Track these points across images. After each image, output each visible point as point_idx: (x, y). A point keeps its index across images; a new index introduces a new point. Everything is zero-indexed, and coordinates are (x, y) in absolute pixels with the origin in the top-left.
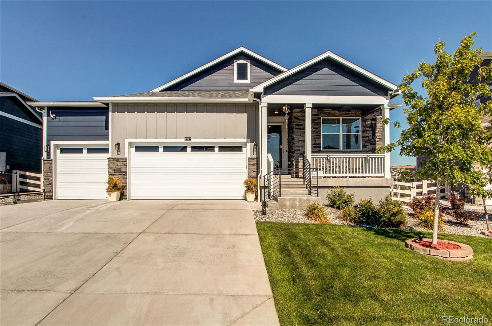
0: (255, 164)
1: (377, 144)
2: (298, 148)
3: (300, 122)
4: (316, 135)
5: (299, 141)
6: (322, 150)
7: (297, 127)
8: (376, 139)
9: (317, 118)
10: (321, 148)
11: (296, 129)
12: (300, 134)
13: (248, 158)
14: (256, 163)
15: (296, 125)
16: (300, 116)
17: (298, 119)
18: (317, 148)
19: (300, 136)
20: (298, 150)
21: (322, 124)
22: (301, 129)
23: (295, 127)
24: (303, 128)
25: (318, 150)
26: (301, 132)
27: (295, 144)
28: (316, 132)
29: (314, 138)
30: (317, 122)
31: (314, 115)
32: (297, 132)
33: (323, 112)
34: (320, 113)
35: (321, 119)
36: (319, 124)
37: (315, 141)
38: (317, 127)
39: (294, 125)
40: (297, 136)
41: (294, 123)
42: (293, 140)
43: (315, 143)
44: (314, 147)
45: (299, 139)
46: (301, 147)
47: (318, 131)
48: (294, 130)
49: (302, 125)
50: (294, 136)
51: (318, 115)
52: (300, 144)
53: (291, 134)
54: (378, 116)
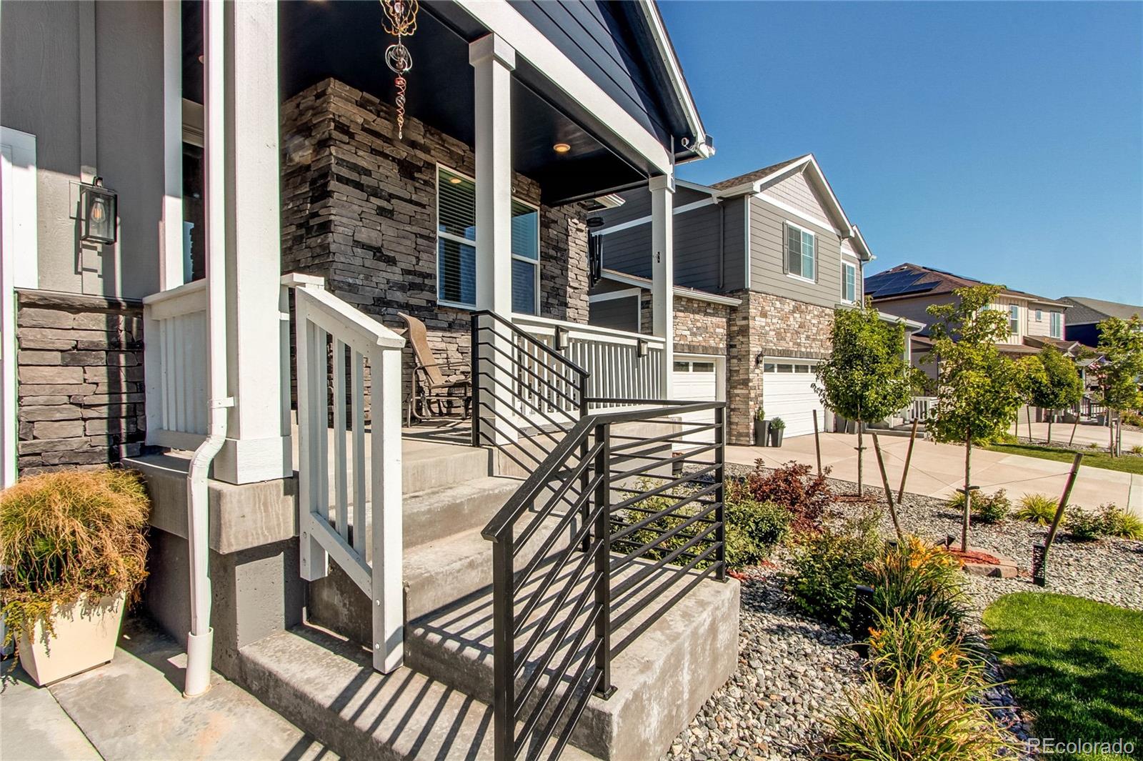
0: (92, 348)
1: (569, 305)
2: (350, 281)
3: (360, 153)
4: (422, 236)
5: (357, 243)
6: (438, 303)
7: (345, 172)
8: (568, 289)
9: (425, 162)
10: (435, 292)
11: (340, 179)
12: (359, 210)
13: (18, 293)
14: (101, 338)
15: (340, 162)
16: (357, 123)
17: (352, 136)
18: (424, 292)
19: (361, 224)
20: (350, 291)
21: (438, 195)
22: (362, 191)
23: (334, 169)
24: (373, 190)
25: (428, 301)
26: (364, 203)
27: (334, 254)
28: (421, 221)
29: (414, 246)
30: (425, 181)
31: (414, 144)
32: (345, 199)
33: (443, 146)
34: (432, 147)
35: (435, 171)
36: (428, 189)
37: (418, 259)
38: (424, 203)
39: (333, 161)
40: (344, 220)
41: (329, 146)
42: (322, 236)
43: (417, 268)
44: (412, 286)
45: (353, 236)
46: (362, 276)
47: (426, 217)
48: (333, 185)
49: (368, 173)
50: (332, 217)
51: (426, 150)
52: (358, 261)
53: (298, 203)
54: (572, 218)
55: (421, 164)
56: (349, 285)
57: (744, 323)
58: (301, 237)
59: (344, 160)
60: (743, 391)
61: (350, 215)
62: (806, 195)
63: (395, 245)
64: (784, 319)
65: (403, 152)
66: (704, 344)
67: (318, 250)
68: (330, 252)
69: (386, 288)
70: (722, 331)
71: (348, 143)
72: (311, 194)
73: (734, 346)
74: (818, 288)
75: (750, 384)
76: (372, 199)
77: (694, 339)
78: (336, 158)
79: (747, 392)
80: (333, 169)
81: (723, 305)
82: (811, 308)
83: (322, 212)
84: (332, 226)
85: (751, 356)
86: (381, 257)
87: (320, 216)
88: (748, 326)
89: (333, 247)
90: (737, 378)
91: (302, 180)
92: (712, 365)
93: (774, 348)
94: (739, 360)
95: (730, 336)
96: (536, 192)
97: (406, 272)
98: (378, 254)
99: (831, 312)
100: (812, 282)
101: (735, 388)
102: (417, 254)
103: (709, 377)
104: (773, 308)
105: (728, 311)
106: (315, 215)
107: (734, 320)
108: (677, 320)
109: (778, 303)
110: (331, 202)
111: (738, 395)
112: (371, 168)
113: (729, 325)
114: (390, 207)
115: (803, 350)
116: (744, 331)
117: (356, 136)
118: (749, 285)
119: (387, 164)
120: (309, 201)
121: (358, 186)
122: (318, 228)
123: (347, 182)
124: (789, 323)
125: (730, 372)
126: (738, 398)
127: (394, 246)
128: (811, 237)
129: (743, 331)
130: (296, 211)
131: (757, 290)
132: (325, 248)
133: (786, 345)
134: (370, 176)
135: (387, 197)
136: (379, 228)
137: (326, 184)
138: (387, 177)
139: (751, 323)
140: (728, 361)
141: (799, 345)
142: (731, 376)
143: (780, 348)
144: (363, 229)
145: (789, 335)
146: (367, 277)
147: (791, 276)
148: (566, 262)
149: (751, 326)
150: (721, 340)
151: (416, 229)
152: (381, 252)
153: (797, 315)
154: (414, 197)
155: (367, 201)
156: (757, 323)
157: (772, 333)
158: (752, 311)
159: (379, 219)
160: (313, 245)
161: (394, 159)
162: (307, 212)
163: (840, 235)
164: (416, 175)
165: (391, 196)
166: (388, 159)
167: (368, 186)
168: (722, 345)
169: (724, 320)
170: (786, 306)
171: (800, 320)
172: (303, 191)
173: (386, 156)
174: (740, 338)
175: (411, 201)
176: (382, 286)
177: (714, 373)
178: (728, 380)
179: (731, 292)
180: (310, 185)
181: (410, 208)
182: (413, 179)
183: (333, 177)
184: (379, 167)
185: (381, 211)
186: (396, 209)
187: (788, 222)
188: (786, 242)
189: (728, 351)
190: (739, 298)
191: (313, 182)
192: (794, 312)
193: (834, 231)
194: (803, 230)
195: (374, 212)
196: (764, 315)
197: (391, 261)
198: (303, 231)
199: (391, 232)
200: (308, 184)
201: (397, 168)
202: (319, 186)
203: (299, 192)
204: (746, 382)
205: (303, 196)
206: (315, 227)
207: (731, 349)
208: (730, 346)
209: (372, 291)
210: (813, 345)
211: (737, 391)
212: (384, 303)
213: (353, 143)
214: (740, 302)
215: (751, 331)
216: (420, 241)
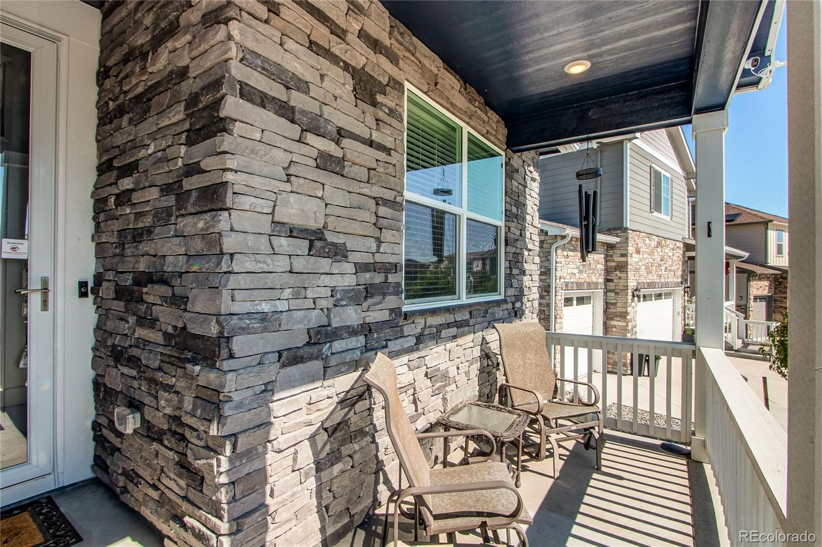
2: (266, 307)
3: (290, 45)
4: (385, 202)
5: (280, 228)
6: (404, 309)
7: (257, 80)
8: (525, 252)
9: (390, 77)
10: (401, 293)
11: (247, 93)
12: (284, 158)
15: (249, 58)
18: (388, 298)
19: (288, 187)
20: (265, 330)
21: (405, 134)
22: (293, 121)
23: (237, 70)
24: (312, 119)
25: (392, 311)
26: (295, 147)
27: (232, 255)
28: (384, 177)
29: (373, 220)
30: (391, 110)
31: (375, 45)
32: (258, 136)
33: (413, 55)
34: (400, 54)
35: (403, 94)
36: (395, 123)
37: (379, 241)
38: (389, 145)
39: (233, 52)
40: (255, 181)
41: (226, 22)
42: (207, 217)
43: (379, 258)
44: (369, 291)
45: (273, 213)
46: (287, 293)
47: (391, 170)
48: (233, 106)
49: (303, 86)
50: (229, 177)
51: (394, 59)
52: (282, 264)
53: (164, 144)
54: (529, 165)
55: (385, 81)
56: (264, 317)
57: (622, 259)
58: (168, 211)
59: (258, 56)
60: (620, 324)
61: (267, 170)
62: (665, 141)
63: (347, 222)
64: (651, 254)
65: (359, 55)
66: (588, 280)
67: (198, 245)
68: (222, 253)
69: (330, 306)
70: (601, 267)
71: (266, 22)
72: (187, 126)
73: (612, 281)
74: (673, 224)
75: (628, 317)
76: (310, 138)
77: (581, 277)
78: (241, 47)
79: (625, 324)
80: (234, 71)
81: (602, 242)
82: (668, 242)
83: (206, 164)
84: (229, 194)
85: (629, 291)
86: (323, 248)
87: (204, 172)
88: (627, 262)
89: (229, 243)
90: (614, 311)
91: (173, 96)
92: (589, 298)
93: (644, 281)
94: (617, 294)
95: (608, 271)
96: (503, 132)
97: (361, 268)
98: (318, 244)
99: (681, 245)
100: (668, 218)
101: (612, 319)
102: (377, 235)
103: (587, 309)
104: (644, 245)
105: (605, 247)
106: (193, 169)
107: (612, 256)
108: (569, 260)
109: (647, 239)
110: (225, 142)
111: (615, 326)
112: (308, 78)
113: (606, 261)
114: (338, 153)
115: (663, 280)
116: (623, 267)
117: (282, 9)
118: (628, 224)
119: (335, 73)
120: (183, 140)
121: (286, 111)
122: (198, 198)
123: (263, 100)
124: (654, 257)
125: (607, 305)
126: (614, 329)
127: (344, 225)
128: (667, 178)
129: (621, 267)
130: (160, 160)
131: (634, 229)
132: (213, 240)
133: (652, 278)
134: (307, 92)
135: (335, 134)
136: (320, 194)
137: (217, 103)
138: (336, 98)
139: (630, 260)
140: (605, 293)
141: (660, 276)
142: (607, 308)
143: (648, 281)
144: (293, 198)
145: (654, 268)
146: (299, 292)
147: (656, 214)
148: (524, 219)
149: (629, 262)
150: (600, 275)
151: (376, 191)
152: (322, 239)
153: (659, 250)
154: (376, 136)
155: (299, 141)
156: (633, 259)
157: (643, 268)
158: (631, 249)
159: (322, 176)
160: (188, 230)
161: (347, 67)
162: (180, 163)
163: (685, 176)
164: (380, 98)
165: (341, 134)
166: (337, 64)
167: (303, 112)
168: (601, 280)
169: (603, 256)
170: (653, 242)
171: (661, 253)
172: (173, 120)
173: (334, 59)
174: (618, 273)
175: (371, 143)
176: (323, 303)
177: (592, 305)
178: (605, 312)
179: (609, 230)
180: (186, 108)
181: (371, 155)
182: (374, 104)
183: (233, 88)
184: (322, 76)
185: (326, 162)
186: (349, 156)
187: (653, 165)
188: (652, 184)
189: (605, 285)
190: (617, 236)
191: (193, 100)
192: (657, 247)
193: (682, 173)
194: (663, 172)
195: (312, 163)
196: (638, 252)
197: (338, 253)
198: (171, 201)
199: (339, 198)
200: (183, 105)
201: (351, 82)
202: (205, 108)
203: (167, 123)
204: (623, 315)
205: (173, 131)
206: (194, 195)
207: (608, 283)
208: (607, 281)
209: (306, 317)
210: (670, 276)
211: (613, 323)
212: (327, 335)
213: (275, 20)
214: (618, 240)
215: (629, 267)
216: (383, 211)
